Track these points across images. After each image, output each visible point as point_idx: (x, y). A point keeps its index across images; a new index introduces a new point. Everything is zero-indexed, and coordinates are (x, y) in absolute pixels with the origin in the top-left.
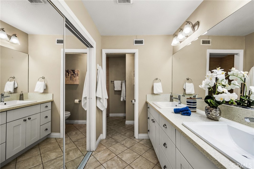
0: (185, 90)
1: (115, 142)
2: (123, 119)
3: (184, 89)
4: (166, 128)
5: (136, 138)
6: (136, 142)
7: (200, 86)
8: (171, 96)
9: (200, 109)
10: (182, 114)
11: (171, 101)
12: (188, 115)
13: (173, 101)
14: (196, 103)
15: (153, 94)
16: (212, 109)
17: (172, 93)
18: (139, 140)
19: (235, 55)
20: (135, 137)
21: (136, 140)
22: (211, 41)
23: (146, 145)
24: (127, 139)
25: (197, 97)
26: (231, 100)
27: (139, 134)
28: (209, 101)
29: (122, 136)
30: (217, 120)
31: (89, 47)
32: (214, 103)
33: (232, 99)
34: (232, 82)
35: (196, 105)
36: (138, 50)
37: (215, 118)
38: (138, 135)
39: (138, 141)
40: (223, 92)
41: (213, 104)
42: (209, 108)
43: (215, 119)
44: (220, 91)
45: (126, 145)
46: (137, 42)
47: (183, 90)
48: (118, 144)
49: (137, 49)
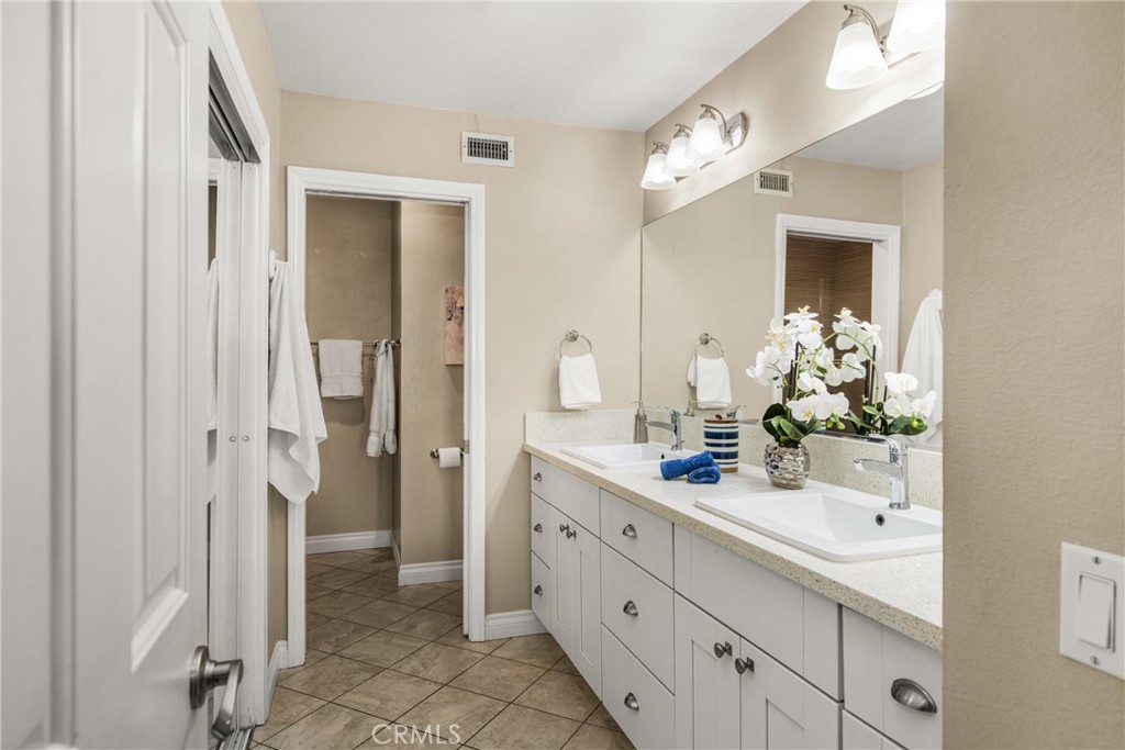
0: (693, 389)
1: (363, 670)
2: (374, 562)
3: (689, 384)
4: (635, 537)
5: (473, 638)
6: (478, 655)
7: (748, 371)
8: (640, 419)
9: (751, 464)
10: (689, 481)
11: (638, 439)
12: (712, 480)
13: (647, 441)
14: (734, 435)
15: (557, 408)
16: (784, 449)
17: (640, 404)
18: (492, 643)
19: (875, 246)
20: (467, 636)
21: (474, 645)
22: (790, 181)
23: (527, 661)
24: (427, 648)
25: (739, 416)
26: (832, 416)
27: (490, 616)
28: (775, 421)
29: (393, 640)
30: (799, 488)
31: (238, 160)
32: (788, 428)
33: (835, 413)
34: (845, 357)
35: (736, 445)
36: (482, 187)
37: (792, 480)
38: (486, 620)
39: (484, 649)
40: (814, 392)
41: (788, 432)
42: (776, 448)
43: (793, 483)
44: (805, 390)
45: (429, 674)
46: (478, 148)
47: (687, 391)
48: (385, 677)
49: (478, 182)
